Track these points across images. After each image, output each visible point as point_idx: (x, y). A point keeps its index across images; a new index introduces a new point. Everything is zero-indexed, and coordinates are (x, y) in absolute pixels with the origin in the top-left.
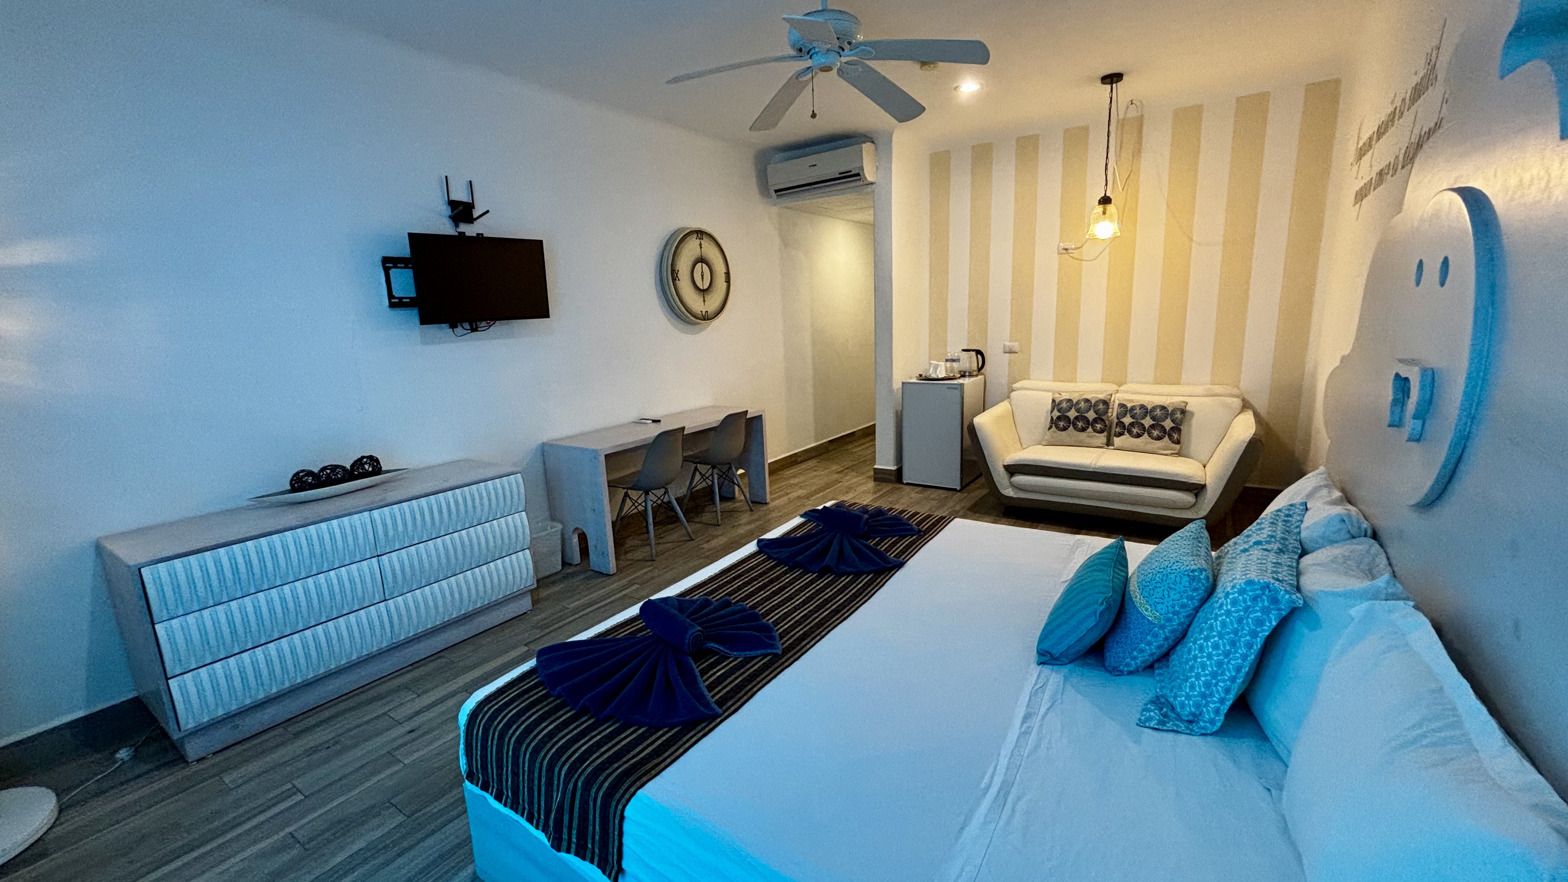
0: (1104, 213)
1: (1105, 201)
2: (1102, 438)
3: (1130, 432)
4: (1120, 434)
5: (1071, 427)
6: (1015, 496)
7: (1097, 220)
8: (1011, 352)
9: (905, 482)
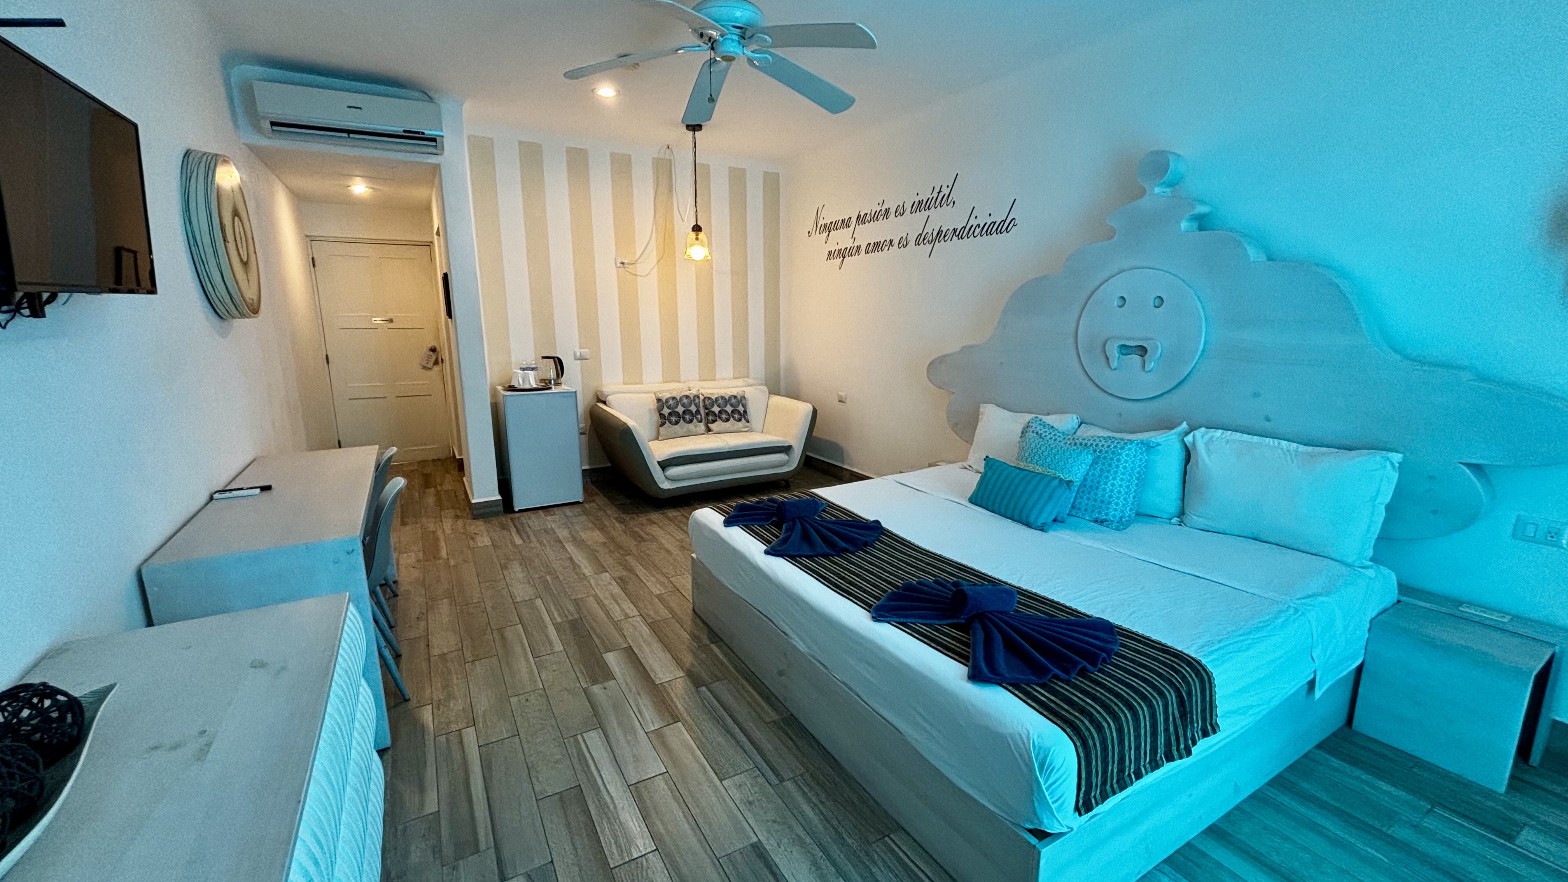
0: (697, 239)
1: (697, 229)
2: (702, 427)
3: (720, 418)
4: (714, 421)
5: (682, 421)
6: (672, 488)
7: (692, 245)
8: (582, 358)
9: (516, 509)
